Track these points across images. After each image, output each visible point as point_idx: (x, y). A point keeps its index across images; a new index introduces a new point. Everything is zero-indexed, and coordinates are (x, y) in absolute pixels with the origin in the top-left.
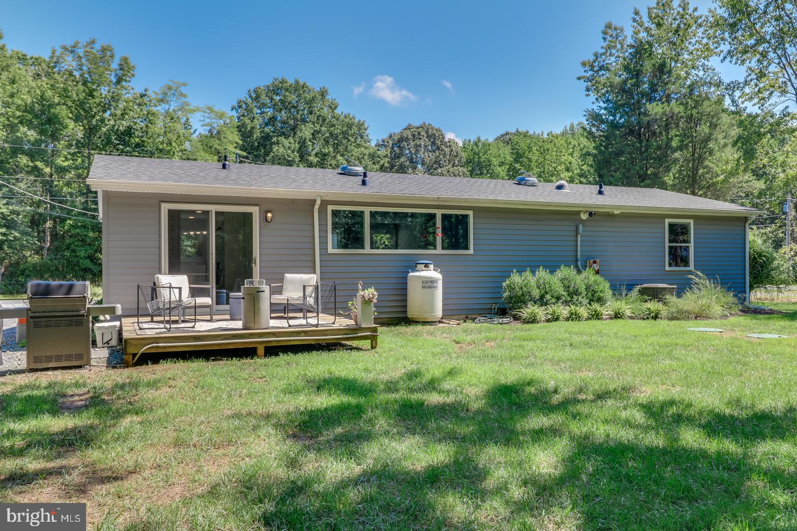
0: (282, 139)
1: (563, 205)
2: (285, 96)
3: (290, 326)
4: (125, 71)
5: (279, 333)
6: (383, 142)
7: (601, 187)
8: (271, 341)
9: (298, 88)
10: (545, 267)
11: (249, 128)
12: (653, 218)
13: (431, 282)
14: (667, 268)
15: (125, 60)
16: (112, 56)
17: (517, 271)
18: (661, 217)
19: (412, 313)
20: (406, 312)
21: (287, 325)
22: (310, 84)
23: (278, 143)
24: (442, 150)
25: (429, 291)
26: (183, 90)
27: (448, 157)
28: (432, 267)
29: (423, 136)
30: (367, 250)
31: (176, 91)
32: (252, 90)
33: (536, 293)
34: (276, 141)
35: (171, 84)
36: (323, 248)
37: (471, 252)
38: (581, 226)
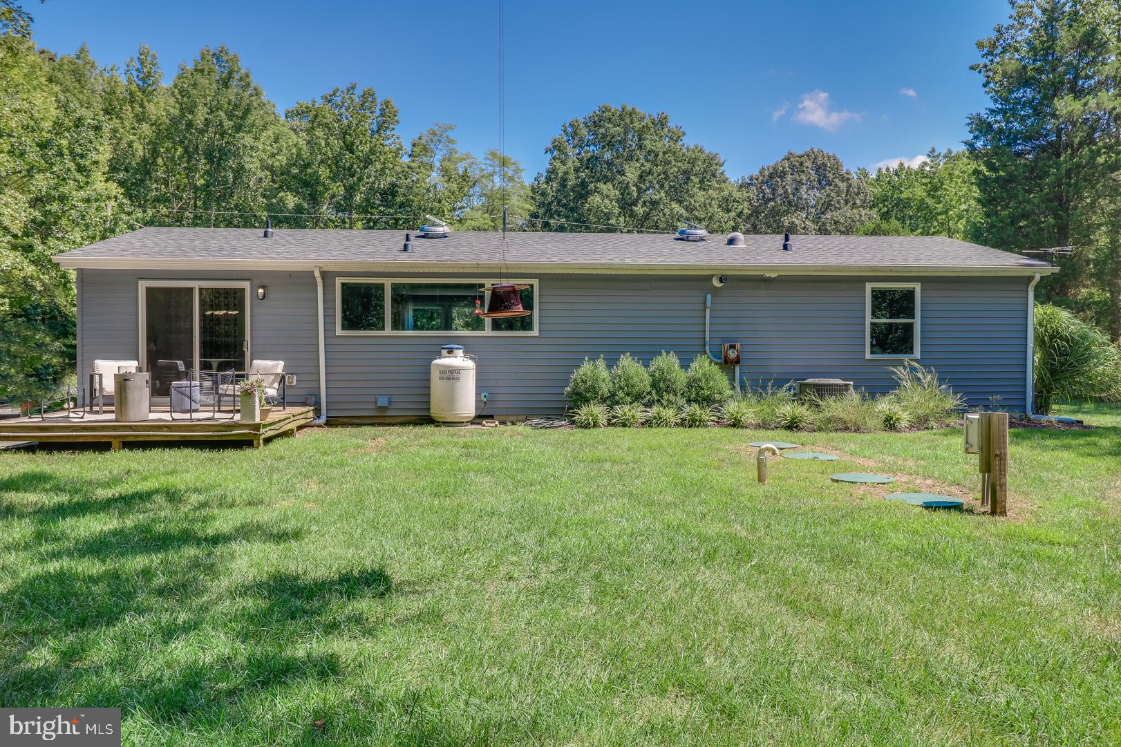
0: (601, 185)
1: (673, 267)
2: (607, 129)
3: (173, 419)
4: (387, 118)
5: (136, 426)
6: (751, 180)
7: (787, 239)
8: (127, 436)
9: (626, 117)
10: (633, 354)
11: (560, 174)
12: (851, 282)
13: (450, 372)
14: (868, 356)
15: (387, 103)
16: (374, 100)
17: (590, 359)
18: (862, 280)
19: (435, 412)
20: (429, 409)
21: (171, 419)
22: (641, 110)
23: (596, 190)
24: (836, 185)
25: (448, 383)
26: (452, 134)
27: (844, 196)
28: (460, 353)
29: (807, 167)
30: (388, 331)
31: (441, 135)
32: (567, 125)
33: (605, 388)
34: (593, 188)
35: (435, 128)
36: (329, 329)
37: (536, 332)
38: (709, 296)
